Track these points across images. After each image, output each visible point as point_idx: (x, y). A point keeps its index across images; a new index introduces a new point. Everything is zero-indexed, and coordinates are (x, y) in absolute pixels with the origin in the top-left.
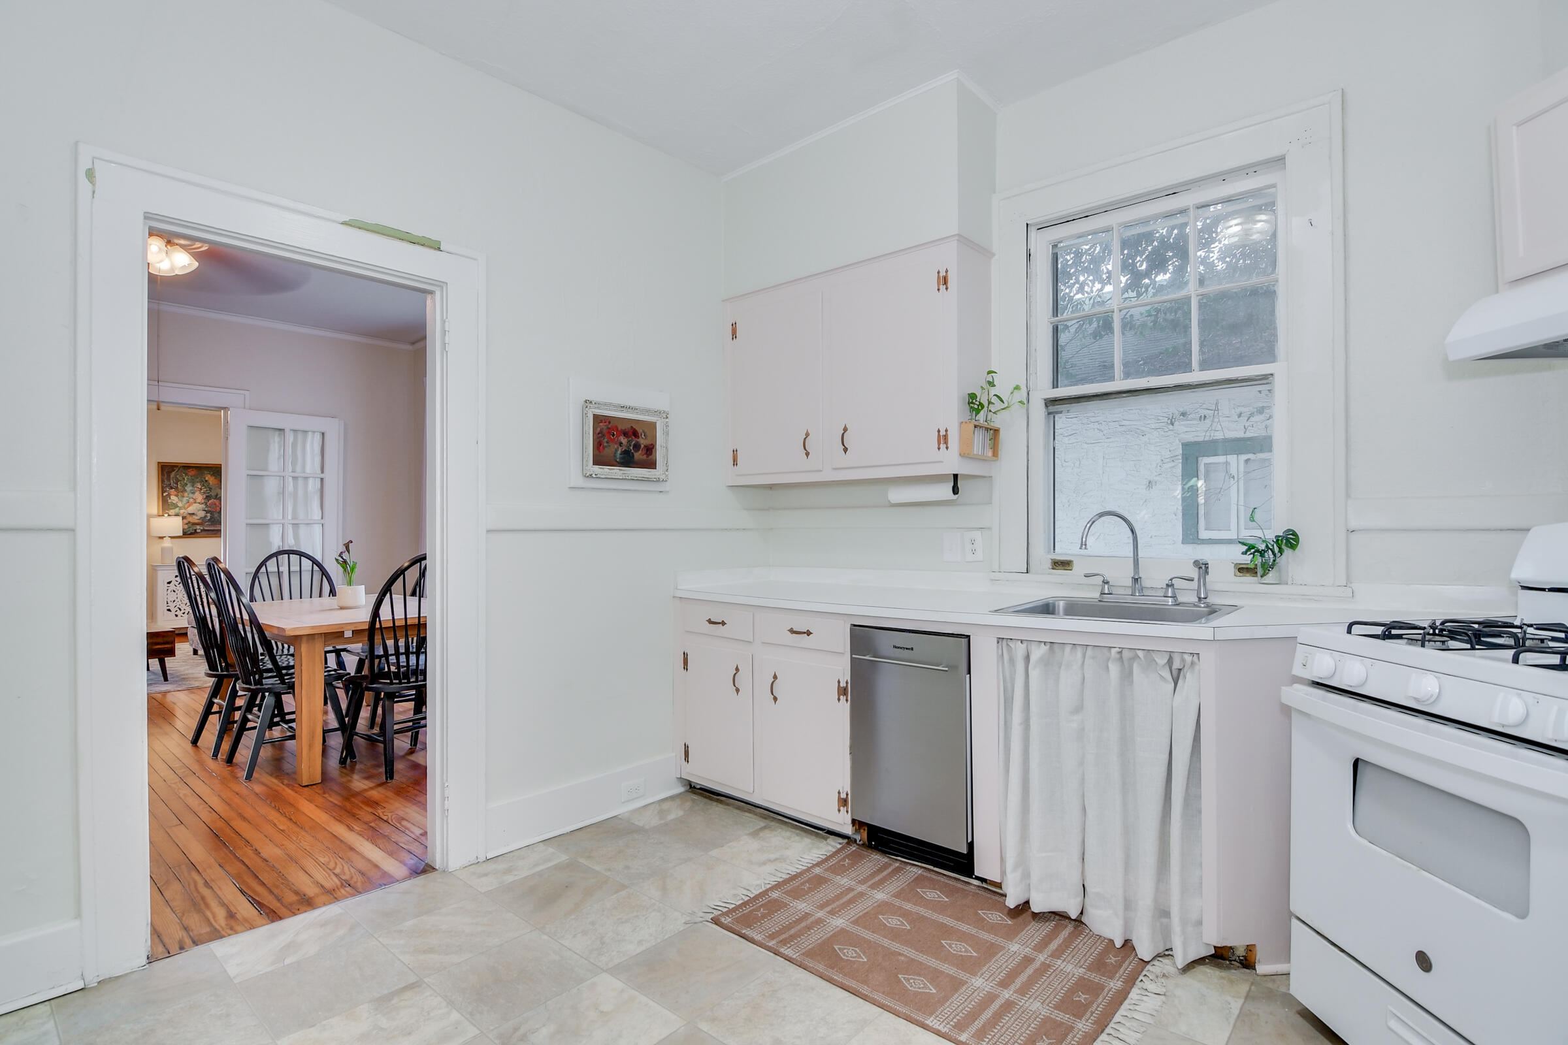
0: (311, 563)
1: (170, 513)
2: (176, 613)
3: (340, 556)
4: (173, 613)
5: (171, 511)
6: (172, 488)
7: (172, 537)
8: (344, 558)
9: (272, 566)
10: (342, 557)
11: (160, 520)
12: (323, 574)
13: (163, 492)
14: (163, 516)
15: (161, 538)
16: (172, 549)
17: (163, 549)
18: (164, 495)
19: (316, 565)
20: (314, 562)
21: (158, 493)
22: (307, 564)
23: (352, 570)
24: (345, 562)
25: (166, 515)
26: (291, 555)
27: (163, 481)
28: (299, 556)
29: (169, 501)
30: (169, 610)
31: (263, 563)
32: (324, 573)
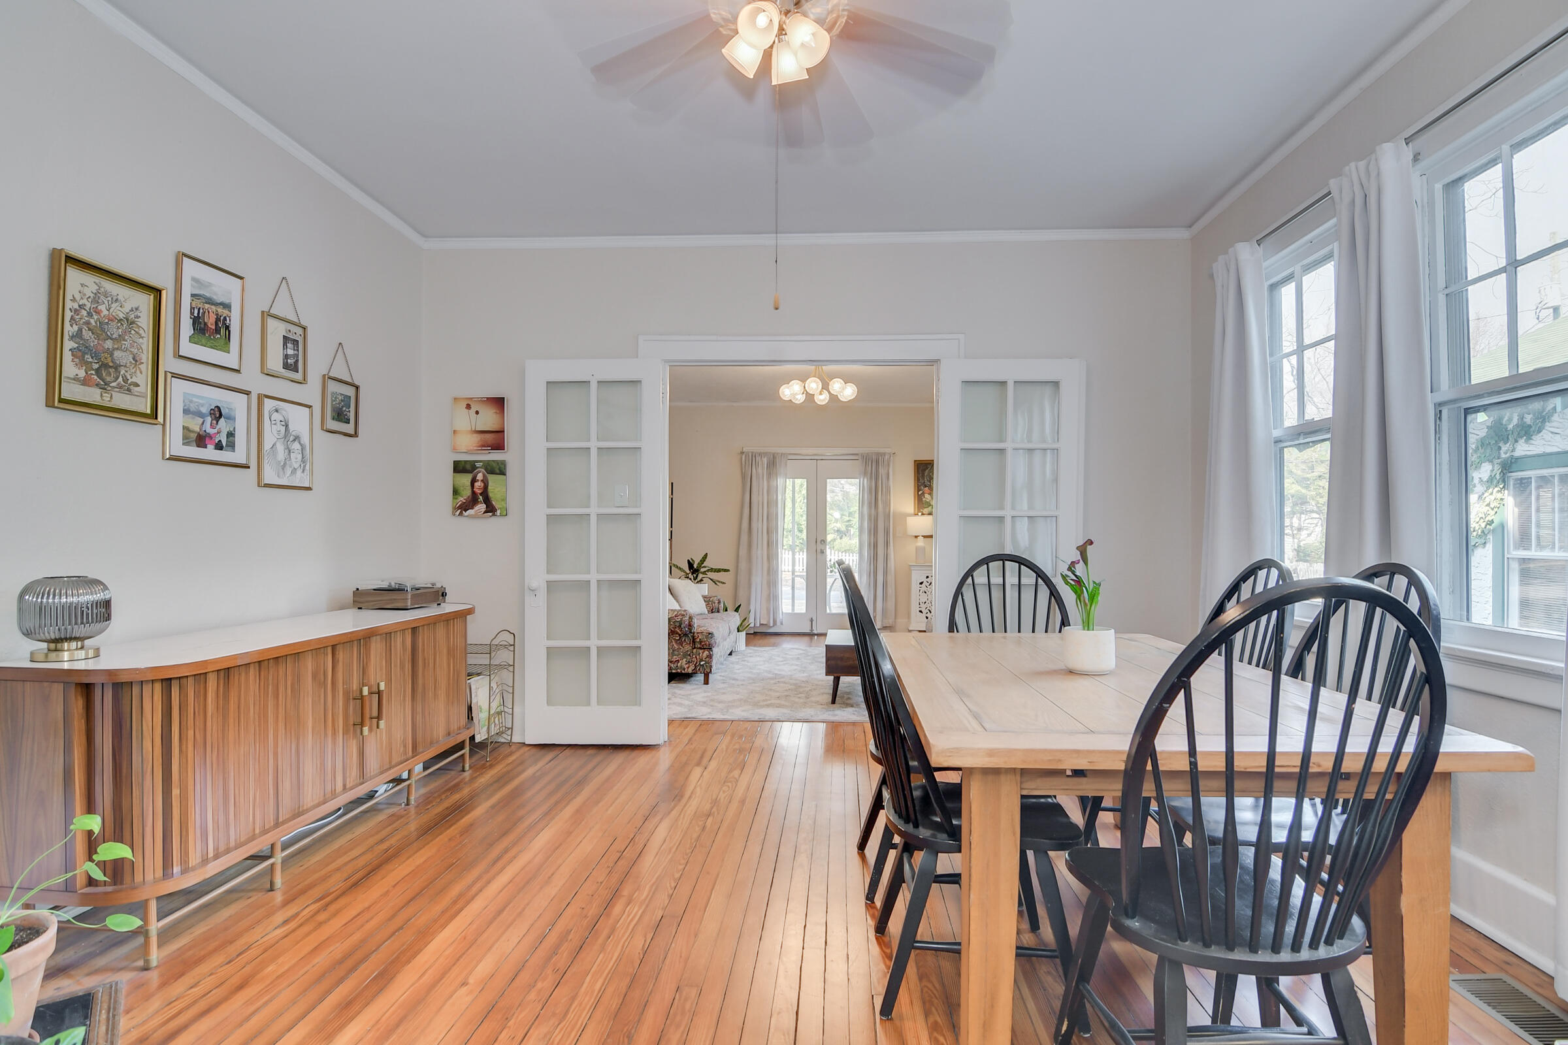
0: (1035, 575)
1: (924, 512)
2: (927, 615)
3: (1069, 569)
4: (924, 615)
5: (925, 510)
6: (926, 486)
7: (924, 537)
8: (1078, 574)
9: (980, 577)
10: (1073, 573)
11: (916, 518)
12: (1052, 594)
13: (918, 491)
14: (918, 515)
15: (916, 537)
16: (924, 548)
17: (917, 548)
18: (920, 493)
19: (1041, 578)
20: (1040, 574)
21: (915, 492)
22: (1029, 578)
23: (1092, 597)
24: (1079, 581)
25: (920, 514)
26: (1006, 562)
27: (918, 480)
28: (1017, 564)
29: (924, 500)
30: (921, 611)
31: (969, 573)
32: (1054, 594)
